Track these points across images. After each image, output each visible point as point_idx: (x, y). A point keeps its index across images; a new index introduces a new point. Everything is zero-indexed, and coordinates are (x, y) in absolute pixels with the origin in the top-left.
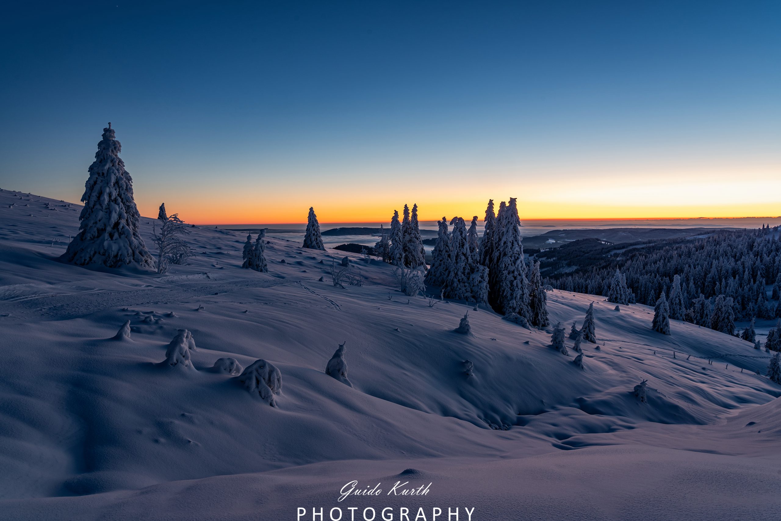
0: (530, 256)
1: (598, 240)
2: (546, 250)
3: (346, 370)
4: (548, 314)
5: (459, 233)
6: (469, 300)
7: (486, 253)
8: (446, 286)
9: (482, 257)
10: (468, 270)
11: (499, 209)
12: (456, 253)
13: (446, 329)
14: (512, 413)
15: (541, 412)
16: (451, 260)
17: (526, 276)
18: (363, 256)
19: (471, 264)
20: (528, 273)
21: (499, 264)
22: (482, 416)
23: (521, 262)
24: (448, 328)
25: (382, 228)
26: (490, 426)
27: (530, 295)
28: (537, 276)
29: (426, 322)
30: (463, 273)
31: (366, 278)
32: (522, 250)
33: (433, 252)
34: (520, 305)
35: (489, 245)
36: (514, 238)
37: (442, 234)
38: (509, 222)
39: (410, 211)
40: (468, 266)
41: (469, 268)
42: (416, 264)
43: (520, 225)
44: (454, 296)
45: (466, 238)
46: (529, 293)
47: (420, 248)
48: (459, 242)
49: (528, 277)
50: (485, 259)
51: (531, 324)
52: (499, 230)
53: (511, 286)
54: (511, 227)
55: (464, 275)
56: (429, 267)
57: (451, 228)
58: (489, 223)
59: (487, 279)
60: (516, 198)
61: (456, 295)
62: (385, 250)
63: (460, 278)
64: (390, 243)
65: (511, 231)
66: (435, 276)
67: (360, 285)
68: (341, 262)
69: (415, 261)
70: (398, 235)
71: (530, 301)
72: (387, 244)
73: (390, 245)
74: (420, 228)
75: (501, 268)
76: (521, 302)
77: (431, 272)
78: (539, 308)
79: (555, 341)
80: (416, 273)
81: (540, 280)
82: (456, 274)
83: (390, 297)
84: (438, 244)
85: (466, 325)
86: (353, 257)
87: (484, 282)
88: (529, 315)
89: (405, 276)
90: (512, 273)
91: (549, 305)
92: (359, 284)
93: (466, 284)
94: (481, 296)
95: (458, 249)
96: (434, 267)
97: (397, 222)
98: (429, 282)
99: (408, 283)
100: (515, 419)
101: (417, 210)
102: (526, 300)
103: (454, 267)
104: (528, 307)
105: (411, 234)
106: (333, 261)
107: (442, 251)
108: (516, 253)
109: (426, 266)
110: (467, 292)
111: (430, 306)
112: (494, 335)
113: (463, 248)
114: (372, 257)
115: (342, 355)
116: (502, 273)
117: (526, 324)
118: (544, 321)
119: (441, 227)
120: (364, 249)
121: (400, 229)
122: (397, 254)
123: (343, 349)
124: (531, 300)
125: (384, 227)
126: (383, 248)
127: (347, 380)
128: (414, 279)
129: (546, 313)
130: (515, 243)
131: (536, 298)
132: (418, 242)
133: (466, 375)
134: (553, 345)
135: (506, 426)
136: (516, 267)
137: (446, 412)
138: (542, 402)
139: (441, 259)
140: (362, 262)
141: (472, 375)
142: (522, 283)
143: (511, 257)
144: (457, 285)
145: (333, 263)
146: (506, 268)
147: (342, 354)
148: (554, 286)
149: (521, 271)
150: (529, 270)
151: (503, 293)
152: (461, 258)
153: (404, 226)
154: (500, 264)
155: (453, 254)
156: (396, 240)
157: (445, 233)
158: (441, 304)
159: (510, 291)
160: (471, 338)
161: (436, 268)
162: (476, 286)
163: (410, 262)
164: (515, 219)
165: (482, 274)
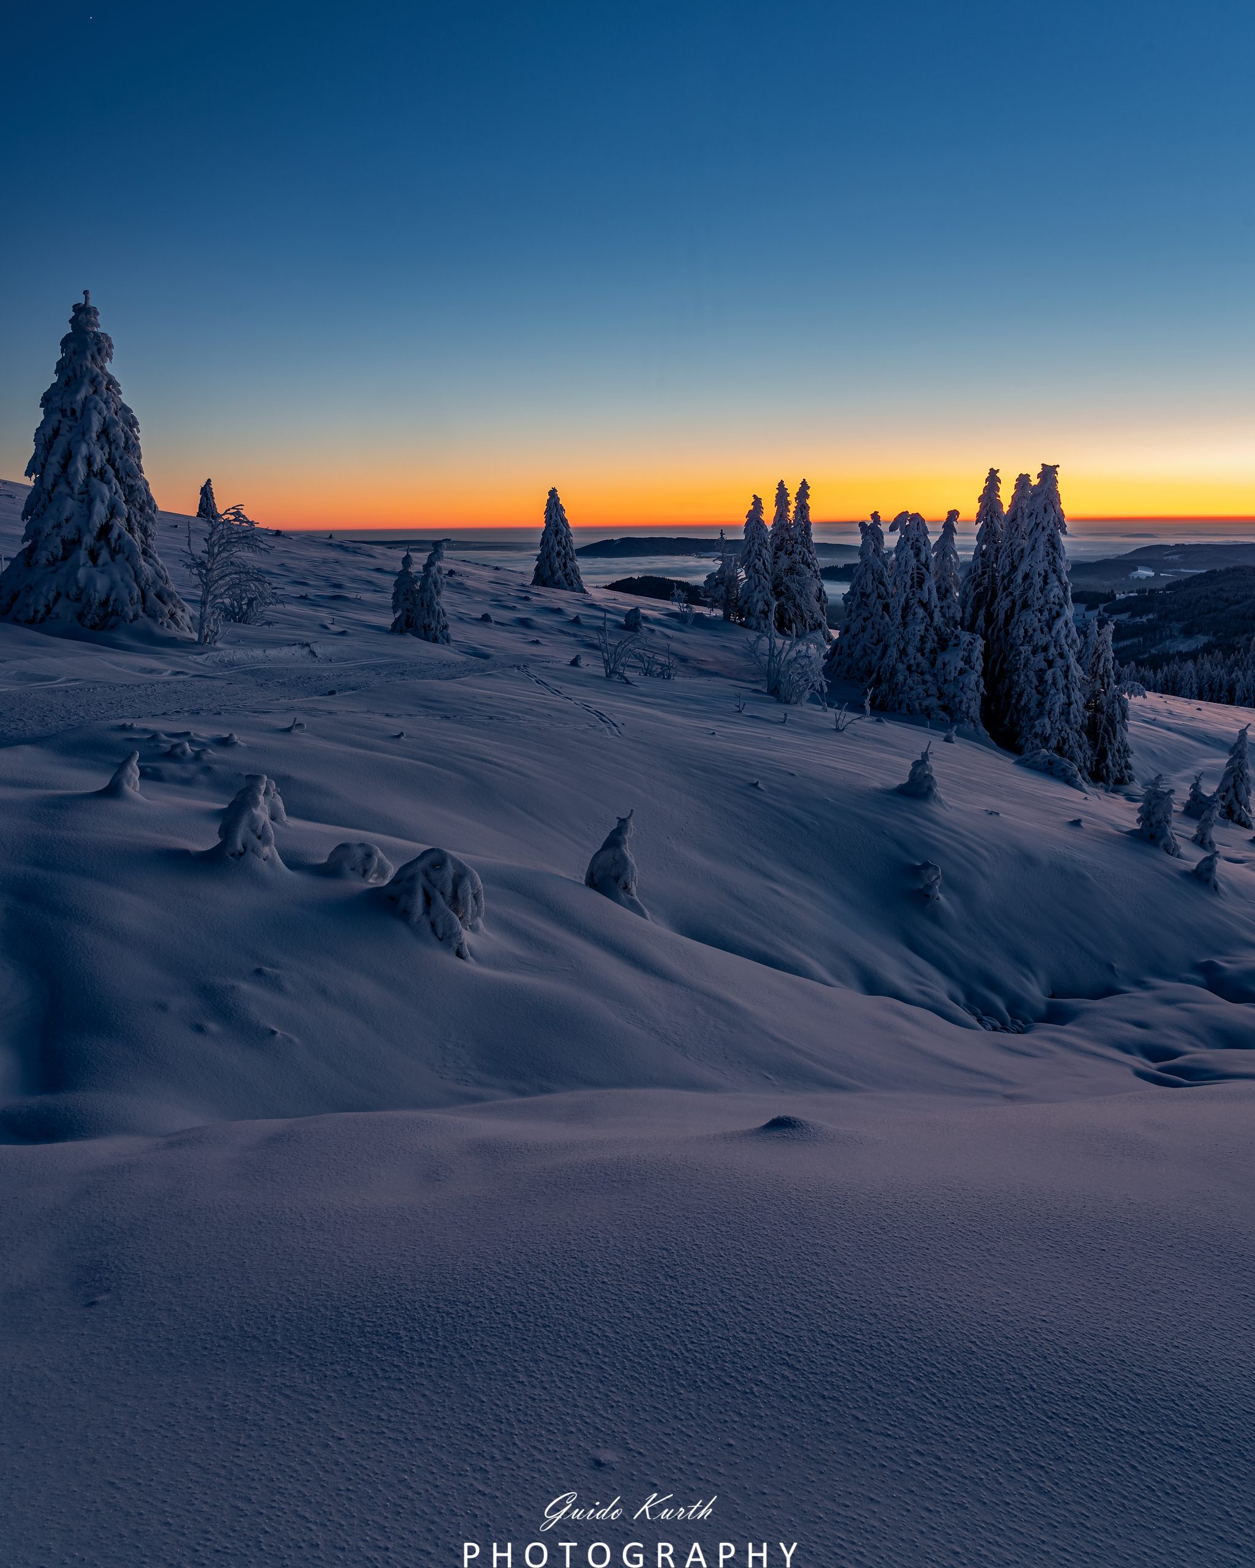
0: (1088, 609)
2: (1131, 594)
3: (634, 879)
4: (1132, 753)
5: (912, 552)
6: (934, 716)
7: (979, 600)
8: (878, 682)
9: (969, 610)
10: (934, 642)
11: (1013, 491)
12: (903, 600)
13: (877, 785)
14: (1036, 992)
15: (1109, 991)
16: (890, 617)
17: (1078, 660)
18: (675, 607)
19: (940, 628)
20: (1084, 651)
21: (1010, 628)
22: (961, 996)
23: (1066, 624)
24: (881, 783)
25: (722, 537)
26: (980, 1020)
27: (1087, 707)
28: (1107, 660)
29: (828, 767)
30: (921, 650)
31: (683, 659)
32: (1070, 594)
33: (846, 598)
34: (1060, 731)
35: (987, 580)
36: (1049, 564)
37: (870, 554)
38: (1037, 525)
39: (792, 498)
40: (933, 632)
41: (936, 638)
42: (805, 626)
43: (1065, 533)
44: (897, 706)
45: (928, 565)
46: (1084, 701)
47: (814, 589)
48: (912, 574)
49: (1082, 661)
50: (974, 617)
51: (1088, 778)
52: (1011, 545)
53: (1040, 682)
54: (1043, 538)
55: (923, 655)
56: (835, 634)
57: (891, 540)
58: (988, 527)
59: (979, 665)
60: (1058, 466)
61: (900, 703)
62: (728, 591)
63: (912, 662)
64: (743, 575)
65: (1042, 547)
66: (850, 655)
67: (669, 677)
68: (622, 620)
69: (802, 620)
70: (760, 555)
71: (1086, 722)
72: (734, 579)
73: (742, 580)
74: (815, 539)
75: (1014, 639)
76: (1063, 723)
77: (842, 647)
78: (1109, 738)
79: (1148, 819)
80: (805, 647)
81: (1113, 668)
82: (903, 652)
83: (741, 706)
84: (860, 577)
85: (926, 776)
86: (653, 608)
87: (972, 671)
88: (1084, 754)
89: (776, 657)
90: (1042, 651)
91: (1134, 731)
92: (665, 673)
93: (927, 677)
94: (964, 707)
95: (908, 590)
96: (849, 636)
97: (760, 524)
98: (836, 670)
99: (784, 672)
100: (1042, 1008)
101: (807, 496)
102: (1075, 717)
103: (898, 636)
104: (1080, 737)
105: (793, 555)
106: (604, 619)
107: (868, 596)
108: (1054, 603)
109: (829, 632)
110: (928, 696)
111: (837, 730)
112: (994, 803)
113: (922, 590)
114: (698, 609)
115: (625, 843)
116: (1017, 650)
117: (1075, 776)
118: (1121, 771)
119: (868, 537)
120: (678, 589)
121: (765, 542)
122: (757, 601)
123: (627, 828)
124: (1089, 718)
125: (727, 537)
126: (724, 588)
127: (637, 903)
128: (799, 664)
129: (1127, 751)
130: (1053, 577)
131: (1103, 713)
132: (809, 573)
133: (923, 897)
134: (1141, 830)
135: (1020, 1022)
136: (1054, 635)
137: (872, 985)
138: (1111, 968)
139: (865, 614)
140: (674, 622)
141: (938, 899)
142: (1066, 677)
143: (1041, 611)
144: (905, 680)
145: (604, 624)
146: (1028, 638)
147: (625, 840)
148: (1148, 683)
149: (1066, 647)
150: (1086, 643)
151: (1018, 701)
152: (915, 614)
153: (776, 535)
154: (1013, 630)
155: (897, 604)
156: (757, 567)
157: (877, 551)
158: (865, 724)
159: (1036, 697)
160: (936, 809)
161: (854, 636)
162: (950, 681)
163: (790, 621)
164: (1054, 518)
165: (966, 654)
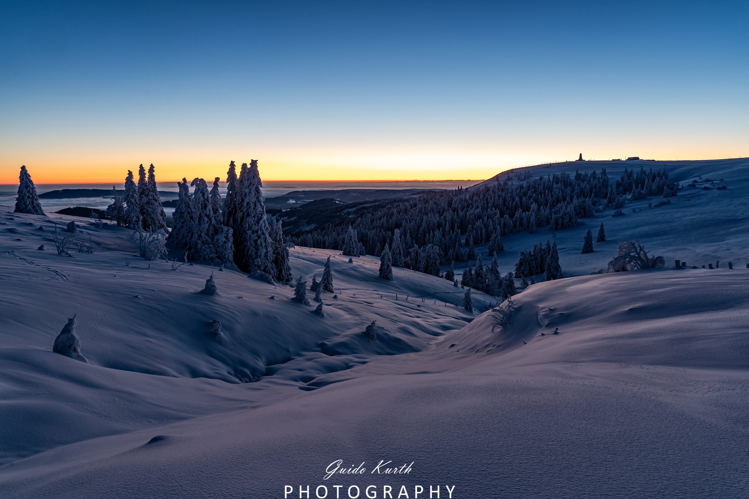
0: (272, 216)
1: (333, 200)
2: (288, 210)
3: (79, 345)
4: (291, 269)
5: (201, 195)
6: (214, 261)
7: (230, 214)
8: (190, 249)
9: (226, 217)
10: (212, 231)
11: (241, 170)
12: (198, 214)
13: (192, 291)
14: (261, 365)
15: (288, 360)
16: (193, 221)
17: (270, 236)
18: (93, 221)
19: (215, 225)
20: (272, 232)
21: (243, 224)
22: (232, 372)
23: (264, 222)
24: (193, 290)
25: (114, 189)
26: (240, 380)
27: (274, 253)
28: (280, 235)
29: (170, 285)
30: (207, 234)
31: (98, 244)
32: (265, 210)
33: (174, 214)
34: (265, 263)
35: (232, 205)
36: (256, 198)
37: (183, 196)
38: (251, 183)
39: (146, 172)
40: (212, 227)
41: (213, 229)
42: (156, 227)
43: (261, 186)
44: (199, 258)
45: (208, 200)
46: (273, 251)
47: (159, 211)
48: (202, 204)
49: (271, 236)
50: (228, 220)
51: (276, 280)
52: (241, 191)
53: (255, 245)
54: (253, 189)
55: (208, 236)
56: (170, 230)
57: (192, 190)
58: (231, 184)
59: (231, 239)
60: (257, 160)
61: (200, 257)
62: (119, 213)
63: (204, 239)
64: (125, 205)
65: (253, 192)
66: (177, 238)
67: (91, 252)
68: (66, 227)
69: (155, 224)
70: (133, 197)
71: (274, 259)
72: (122, 207)
73: (125, 207)
74: (158, 189)
75: (245, 228)
76: (265, 260)
77: (173, 235)
78: (283, 264)
79: (298, 293)
80: (156, 236)
81: (283, 238)
82: (200, 236)
83: (128, 263)
84: (179, 206)
85: (212, 286)
86: (81, 222)
87: (229, 242)
88: (274, 271)
89: (143, 240)
90: (256, 233)
91: (292, 261)
92: (89, 251)
93: (211, 245)
94: (226, 256)
95: (200, 210)
96: (176, 230)
97: (132, 183)
98: (171, 245)
99: (147, 247)
100: (264, 370)
101: (154, 171)
102: (270, 257)
103: (197, 229)
104: (272, 265)
105: (149, 196)
106: (56, 227)
107: (183, 213)
108: (259, 214)
109: (167, 229)
110: (212, 253)
111: (173, 270)
112: (240, 293)
113: (206, 210)
114: (104, 221)
115: (73, 330)
116: (246, 232)
117: (271, 280)
118: (288, 277)
119: (182, 189)
120: (94, 212)
121: (135, 191)
122: (133, 217)
123: (73, 323)
124: (275, 257)
125: (117, 189)
126: (116, 212)
127: (81, 356)
128: (154, 243)
129: (290, 269)
130: (258, 204)
131: (280, 255)
132: (157, 204)
133: (214, 335)
134: (296, 298)
135: (256, 377)
136: (260, 226)
137: (195, 373)
138: (288, 351)
139: (183, 221)
140: (93, 227)
141: (220, 334)
142: (265, 242)
143: (254, 217)
144: (202, 247)
145: (56, 229)
146: (250, 228)
147: (73, 328)
148: (296, 243)
149: (265, 231)
150: (272, 229)
151: (248, 253)
152: (204, 220)
153: (140, 188)
154: (244, 225)
155: (196, 216)
156: (132, 202)
157: (186, 194)
158: (186, 266)
159: (254, 250)
160: (217, 298)
161: (178, 230)
162: (220, 246)
163: (149, 225)
164: (257, 181)
165: (226, 235)
